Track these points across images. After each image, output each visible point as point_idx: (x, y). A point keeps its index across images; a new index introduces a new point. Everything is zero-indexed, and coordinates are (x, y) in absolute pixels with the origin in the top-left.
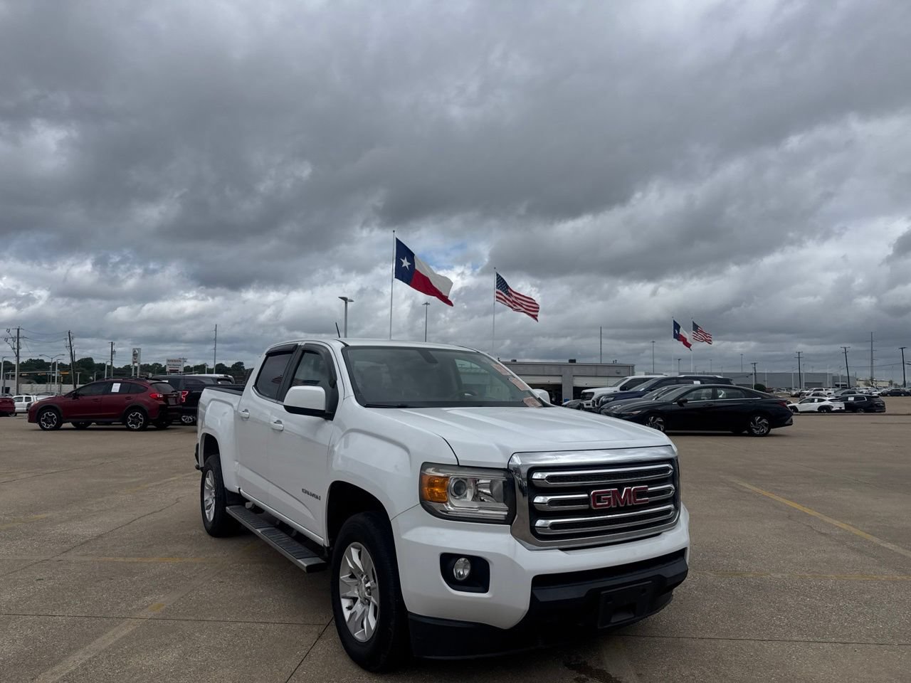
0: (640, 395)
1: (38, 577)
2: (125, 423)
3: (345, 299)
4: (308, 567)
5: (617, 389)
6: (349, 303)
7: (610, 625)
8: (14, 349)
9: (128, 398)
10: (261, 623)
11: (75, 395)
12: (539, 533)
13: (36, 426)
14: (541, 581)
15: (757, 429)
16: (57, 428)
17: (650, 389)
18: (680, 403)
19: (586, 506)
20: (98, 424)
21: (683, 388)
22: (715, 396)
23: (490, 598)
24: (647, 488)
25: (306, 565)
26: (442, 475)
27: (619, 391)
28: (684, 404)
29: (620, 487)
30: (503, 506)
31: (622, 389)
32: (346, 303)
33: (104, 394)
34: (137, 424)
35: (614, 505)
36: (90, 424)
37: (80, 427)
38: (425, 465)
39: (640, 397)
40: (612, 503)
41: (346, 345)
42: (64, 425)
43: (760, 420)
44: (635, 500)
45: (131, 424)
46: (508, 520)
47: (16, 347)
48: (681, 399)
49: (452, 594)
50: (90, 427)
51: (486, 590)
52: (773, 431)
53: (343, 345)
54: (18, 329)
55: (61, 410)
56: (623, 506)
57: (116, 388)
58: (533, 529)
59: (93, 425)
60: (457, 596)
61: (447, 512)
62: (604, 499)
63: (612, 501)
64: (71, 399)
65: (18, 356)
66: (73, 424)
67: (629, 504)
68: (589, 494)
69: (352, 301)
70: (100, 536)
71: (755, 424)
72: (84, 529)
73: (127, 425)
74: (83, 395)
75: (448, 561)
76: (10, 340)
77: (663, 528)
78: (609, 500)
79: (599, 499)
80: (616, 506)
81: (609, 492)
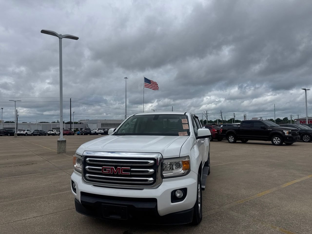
8: (206, 117)
12: (86, 178)
19: (101, 172)
23: (76, 196)
24: (130, 169)
29: (116, 167)
44: (122, 172)
46: (82, 172)
47: (206, 116)
51: (76, 193)
56: (116, 174)
62: (107, 170)
63: (111, 171)
65: (207, 119)
67: (119, 174)
68: (102, 167)
76: (205, 114)
77: (145, 187)
78: (109, 170)
79: (105, 170)
80: (112, 174)
81: (110, 168)
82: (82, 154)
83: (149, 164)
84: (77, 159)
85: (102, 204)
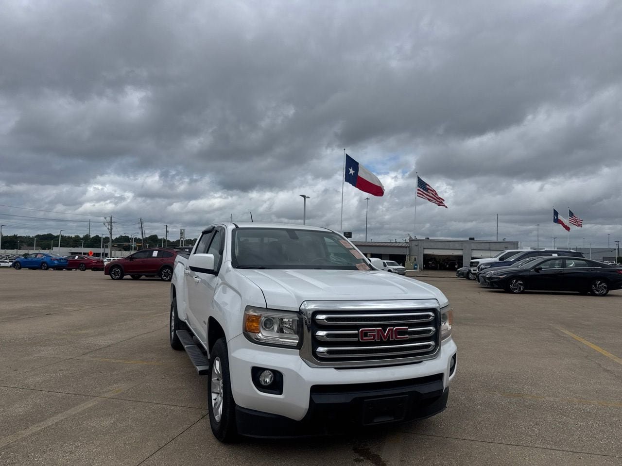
0: (510, 264)
1: (61, 368)
2: (160, 276)
3: (304, 196)
4: (200, 371)
5: (497, 260)
6: (306, 199)
7: (373, 424)
9: (162, 260)
10: (172, 405)
11: (131, 258)
12: (319, 356)
13: (109, 277)
14: (317, 390)
15: (598, 291)
16: (121, 278)
17: (518, 260)
18: (537, 270)
19: (355, 339)
20: (146, 277)
21: (540, 259)
22: (564, 265)
23: (283, 399)
24: (407, 329)
25: (199, 370)
26: (256, 314)
27: (498, 261)
28: (540, 271)
29: (384, 327)
30: (296, 336)
31: (500, 259)
32: (305, 199)
33: (148, 257)
34: (167, 277)
35: (378, 339)
36: (141, 276)
37: (136, 278)
38: (248, 308)
39: (510, 265)
40: (376, 338)
41: (237, 227)
42: (125, 277)
43: (600, 284)
44: (396, 336)
45: (164, 276)
46: (298, 347)
47: (110, 228)
48: (537, 267)
49: (259, 395)
50: (141, 278)
51: (281, 393)
52: (611, 292)
53: (234, 227)
54: (111, 217)
55: (123, 268)
56: (386, 340)
57: (155, 254)
58: (314, 353)
59: (143, 277)
60: (261, 396)
61: (259, 339)
62: (370, 335)
63: (376, 336)
64: (129, 260)
65: (111, 234)
66: (131, 276)
67: (390, 340)
68: (358, 331)
69: (309, 198)
70: (109, 346)
71: (596, 286)
72: (103, 341)
73: (162, 277)
74: (136, 258)
75: (257, 372)
76: (106, 224)
77: (424, 358)
78: (374, 335)
79: (366, 334)
81: (374, 330)
82: (295, 307)
83: (431, 318)
84: (263, 319)
85: (366, 400)
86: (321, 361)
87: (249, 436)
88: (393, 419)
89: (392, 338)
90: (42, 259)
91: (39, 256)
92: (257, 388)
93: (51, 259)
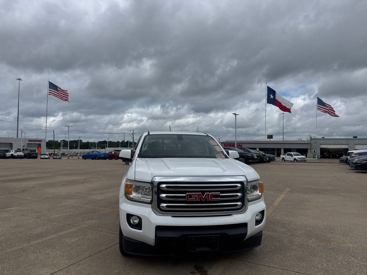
3: (235, 114)
8: (132, 137)
12: (162, 208)
14: (159, 228)
19: (184, 199)
23: (142, 233)
24: (220, 193)
26: (131, 184)
29: (203, 192)
30: (150, 197)
35: (199, 199)
38: (127, 180)
40: (197, 199)
44: (211, 199)
46: (151, 203)
49: (129, 229)
51: (141, 229)
54: (133, 131)
56: (204, 200)
58: (159, 207)
61: (131, 198)
62: (193, 197)
65: (133, 140)
67: (207, 200)
68: (186, 194)
69: (237, 115)
77: (234, 212)
78: (196, 197)
79: (190, 197)
80: (200, 200)
81: (196, 194)
82: (149, 180)
83: (238, 188)
84: (134, 186)
85: (189, 236)
86: (163, 211)
87: (128, 252)
88: (209, 249)
89: (208, 199)
90: (96, 154)
91: (95, 152)
92: (129, 226)
93: (100, 154)
